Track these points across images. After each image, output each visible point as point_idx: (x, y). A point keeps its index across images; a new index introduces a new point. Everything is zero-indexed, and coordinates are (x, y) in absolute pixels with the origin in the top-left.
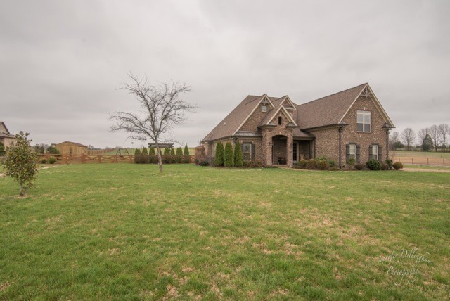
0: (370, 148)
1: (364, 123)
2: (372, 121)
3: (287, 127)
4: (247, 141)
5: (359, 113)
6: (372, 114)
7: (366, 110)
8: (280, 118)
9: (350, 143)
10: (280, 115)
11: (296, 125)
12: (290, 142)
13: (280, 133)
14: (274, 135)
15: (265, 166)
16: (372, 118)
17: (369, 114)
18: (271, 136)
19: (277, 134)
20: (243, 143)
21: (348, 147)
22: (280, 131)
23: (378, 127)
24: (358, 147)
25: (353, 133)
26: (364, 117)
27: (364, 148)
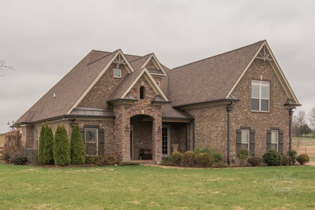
0: (269, 134)
1: (260, 99)
2: (271, 96)
3: (152, 102)
4: (91, 124)
5: (254, 84)
6: (271, 86)
7: (264, 80)
8: (142, 89)
9: (242, 128)
10: (143, 84)
11: (167, 100)
12: (157, 125)
13: (143, 112)
14: (133, 114)
15: (119, 163)
16: (271, 92)
17: (267, 85)
18: (129, 117)
19: (138, 113)
20: (85, 126)
21: (239, 133)
22: (143, 108)
23: (279, 104)
24: (252, 134)
25: (246, 113)
26: (260, 89)
27: (260, 133)
